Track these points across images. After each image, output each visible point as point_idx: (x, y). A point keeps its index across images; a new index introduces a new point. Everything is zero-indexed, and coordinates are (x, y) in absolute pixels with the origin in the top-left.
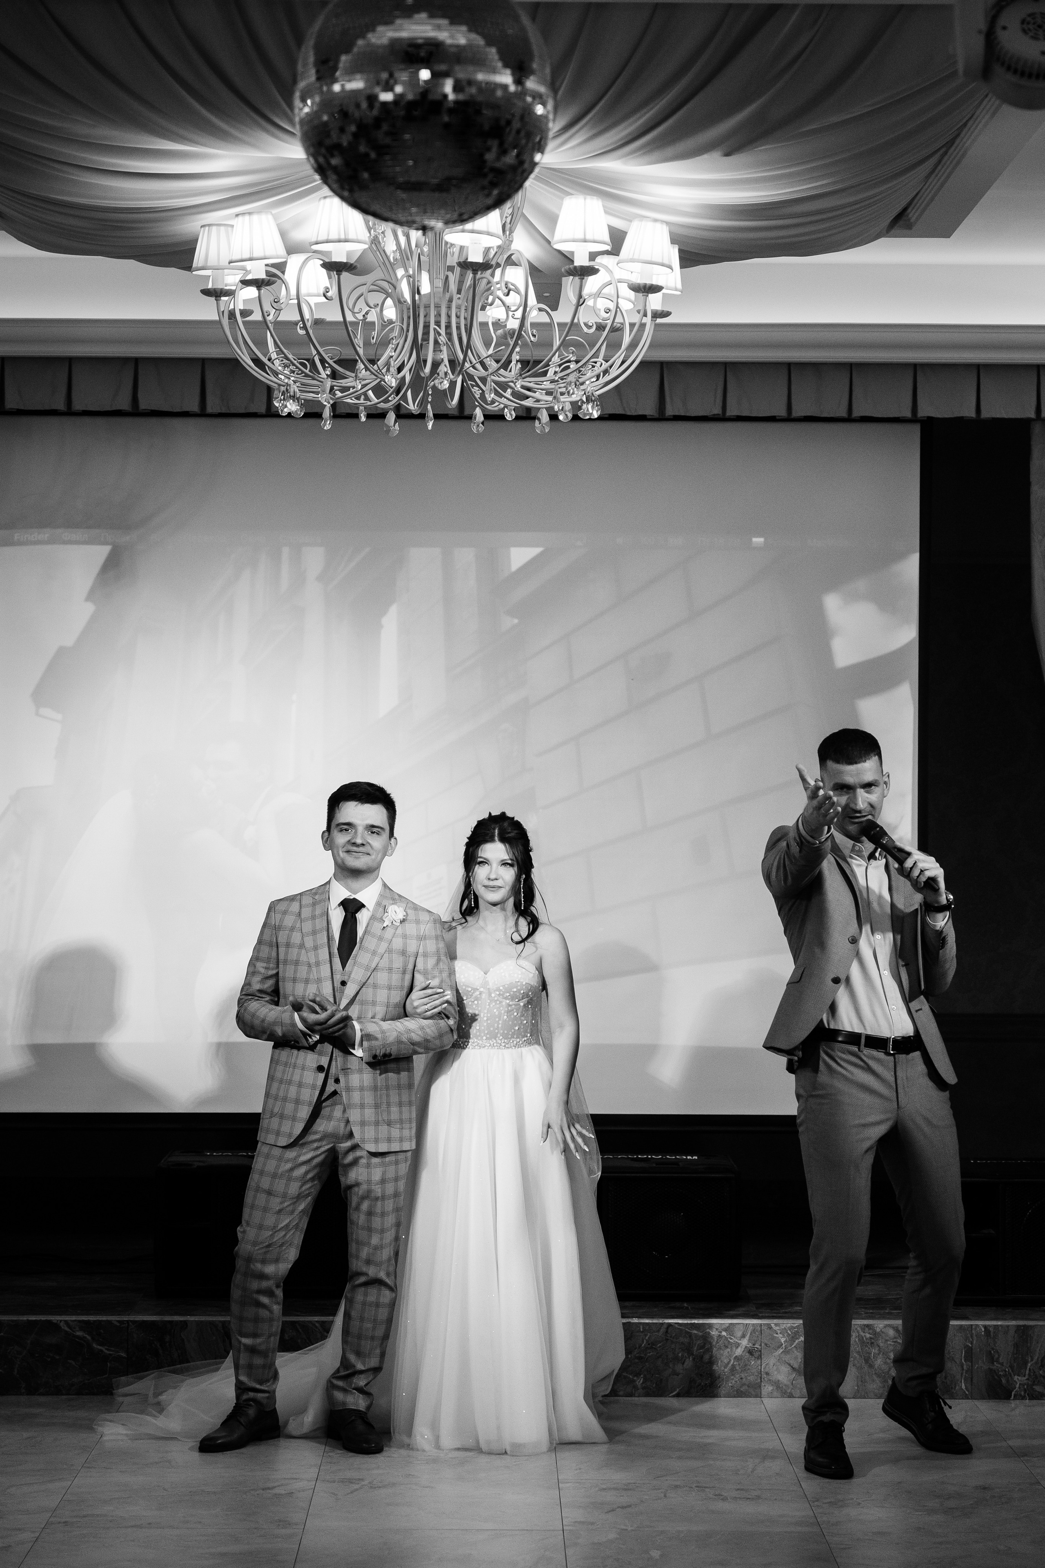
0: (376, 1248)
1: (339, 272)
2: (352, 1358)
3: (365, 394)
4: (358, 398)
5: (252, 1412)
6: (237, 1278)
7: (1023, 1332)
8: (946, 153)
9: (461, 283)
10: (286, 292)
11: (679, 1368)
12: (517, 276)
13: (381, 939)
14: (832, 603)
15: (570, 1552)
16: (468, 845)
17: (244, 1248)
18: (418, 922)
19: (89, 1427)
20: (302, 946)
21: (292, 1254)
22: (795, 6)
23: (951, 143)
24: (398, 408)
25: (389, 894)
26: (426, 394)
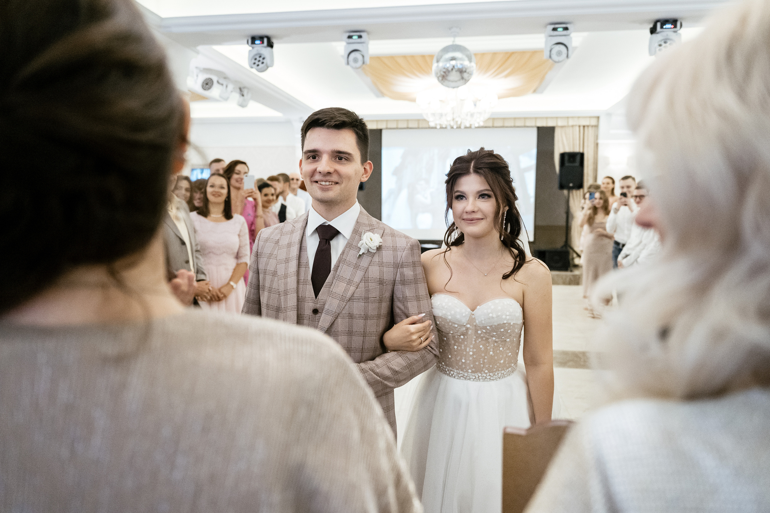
1: (441, 102)
4: (443, 123)
9: (460, 103)
10: (432, 106)
12: (469, 102)
16: (447, 182)
18: (394, 249)
20: (275, 274)
23: (543, 77)
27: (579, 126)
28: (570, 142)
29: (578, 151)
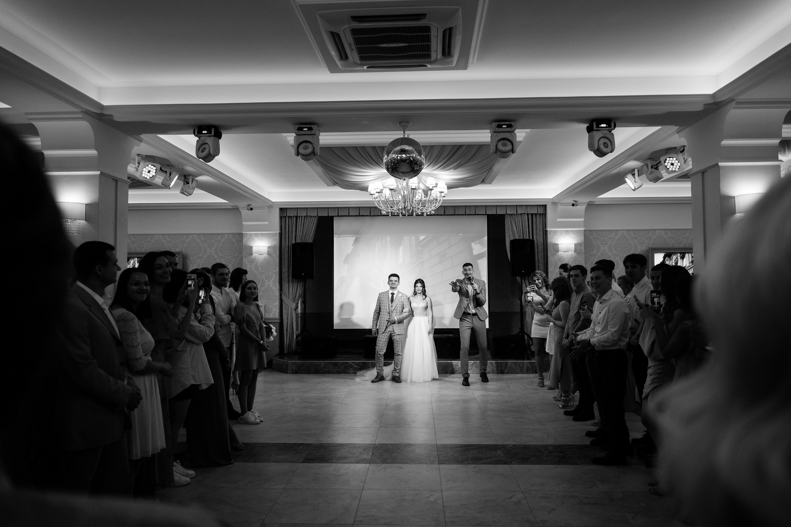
0: (399, 349)
1: (392, 191)
2: (396, 367)
3: (396, 210)
4: (395, 211)
5: (380, 376)
6: (376, 355)
7: (506, 363)
8: (490, 170)
9: (412, 192)
10: (383, 195)
11: (450, 369)
12: (420, 191)
13: (398, 299)
14: (473, 244)
15: (432, 398)
16: (415, 284)
17: (377, 350)
18: (404, 296)
19: (354, 379)
20: (384, 300)
21: (385, 351)
22: (465, 145)
23: (491, 168)
24: (402, 213)
25: (399, 292)
26: (406, 210)
27: (528, 214)
28: (519, 229)
29: (528, 238)
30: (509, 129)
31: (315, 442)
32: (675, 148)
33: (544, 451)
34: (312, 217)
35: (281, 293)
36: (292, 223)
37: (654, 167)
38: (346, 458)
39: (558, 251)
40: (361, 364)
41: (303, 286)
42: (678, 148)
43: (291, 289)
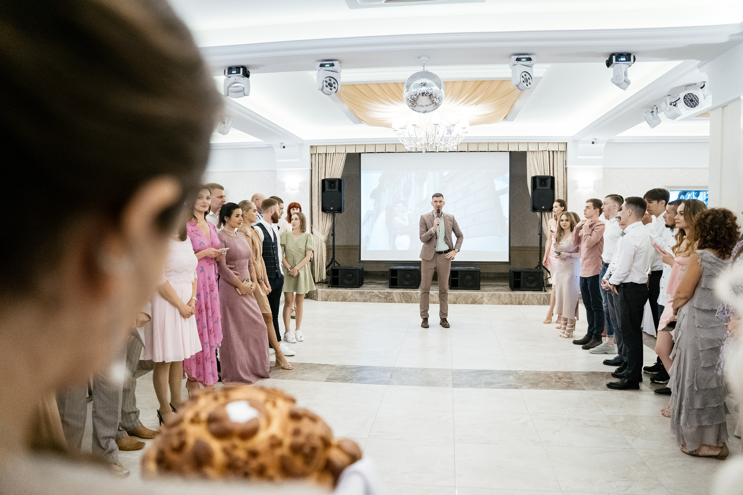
1: (414, 126)
3: (419, 146)
7: (524, 294)
8: (511, 107)
9: (434, 127)
11: (470, 300)
12: (443, 127)
14: (495, 181)
22: (486, 81)
23: (512, 105)
26: (429, 146)
27: (549, 151)
28: (541, 166)
29: (549, 175)
30: (528, 63)
31: (338, 364)
32: (695, 84)
33: (553, 377)
34: (341, 154)
35: (312, 226)
36: (322, 160)
37: (672, 104)
38: (366, 379)
39: (577, 188)
40: (386, 294)
41: (332, 219)
42: (697, 84)
43: (320, 222)
